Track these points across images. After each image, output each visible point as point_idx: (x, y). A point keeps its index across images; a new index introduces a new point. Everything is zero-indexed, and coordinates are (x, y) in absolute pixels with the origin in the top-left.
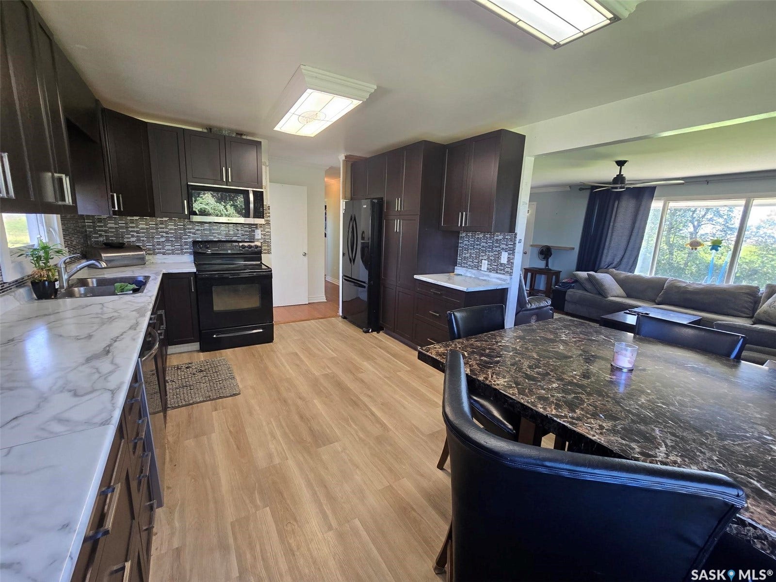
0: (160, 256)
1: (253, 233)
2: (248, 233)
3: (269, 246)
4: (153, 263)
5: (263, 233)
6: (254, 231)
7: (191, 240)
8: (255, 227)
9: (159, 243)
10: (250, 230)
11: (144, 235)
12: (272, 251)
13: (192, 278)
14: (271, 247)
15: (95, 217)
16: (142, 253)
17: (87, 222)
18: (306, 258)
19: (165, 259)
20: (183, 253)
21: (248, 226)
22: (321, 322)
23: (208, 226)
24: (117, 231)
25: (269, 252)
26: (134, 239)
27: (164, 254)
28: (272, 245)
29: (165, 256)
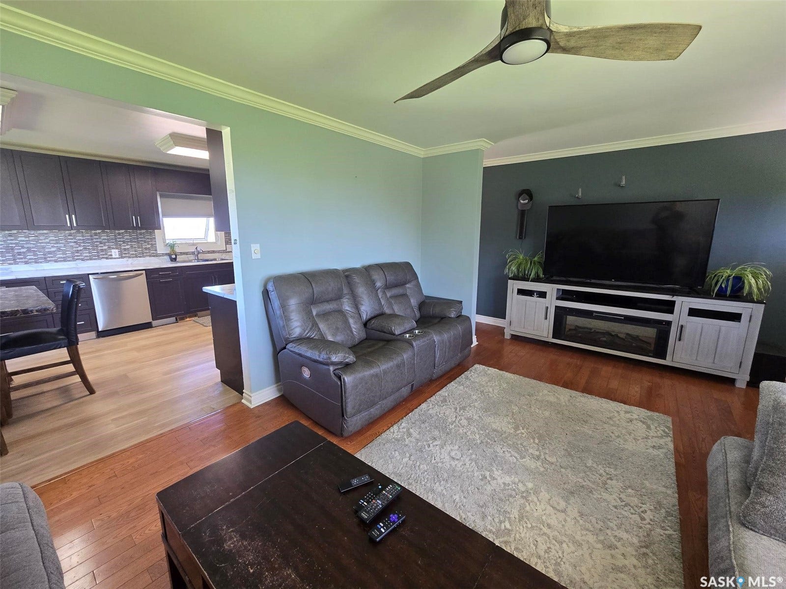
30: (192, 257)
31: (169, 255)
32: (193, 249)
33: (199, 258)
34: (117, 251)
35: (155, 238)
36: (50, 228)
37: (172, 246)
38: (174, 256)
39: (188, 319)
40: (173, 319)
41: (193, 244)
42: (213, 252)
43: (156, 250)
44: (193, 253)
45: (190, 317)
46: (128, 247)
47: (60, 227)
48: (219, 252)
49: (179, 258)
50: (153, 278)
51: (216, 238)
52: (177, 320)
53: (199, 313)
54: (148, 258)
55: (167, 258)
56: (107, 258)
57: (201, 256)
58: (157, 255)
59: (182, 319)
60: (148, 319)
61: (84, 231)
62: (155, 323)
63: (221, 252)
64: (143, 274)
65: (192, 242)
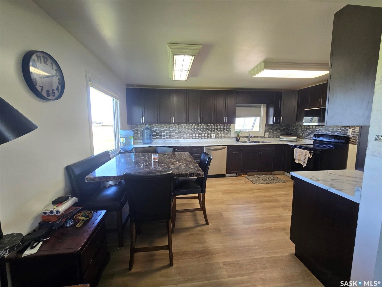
1: (346, 131)
2: (344, 131)
3: (356, 140)
5: (353, 131)
8: (348, 127)
10: (345, 129)
19: (306, 141)
21: (344, 127)
23: (324, 127)
25: (356, 144)
30: (246, 140)
31: (236, 138)
32: (247, 135)
33: (250, 140)
34: (214, 134)
35: (231, 129)
36: (193, 123)
37: (238, 133)
38: (238, 139)
39: (242, 176)
40: (235, 174)
41: (248, 132)
42: (258, 137)
43: (230, 135)
44: (247, 137)
45: (243, 175)
46: (219, 133)
47: (196, 123)
48: (260, 137)
49: (241, 140)
50: (230, 150)
51: (260, 129)
52: (237, 175)
53: (248, 173)
54: (226, 139)
55: (235, 139)
56: (210, 138)
57: (251, 139)
58: (230, 138)
59: (240, 175)
60: (224, 172)
61: (204, 125)
62: (227, 175)
63: (262, 137)
64: (225, 148)
65: (247, 131)
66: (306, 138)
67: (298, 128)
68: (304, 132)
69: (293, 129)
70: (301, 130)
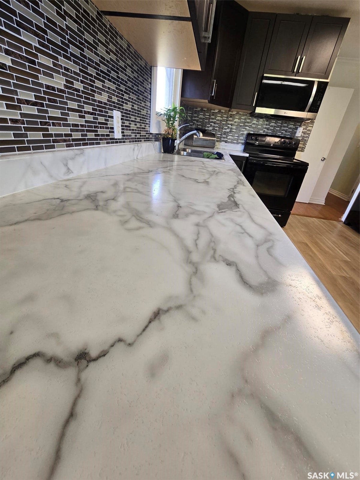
0: (223, 143)
1: (295, 131)
2: (291, 130)
3: (305, 144)
4: (218, 148)
5: (304, 130)
6: (297, 129)
7: (246, 132)
8: (299, 124)
9: (225, 133)
10: (294, 127)
11: (217, 125)
12: (305, 150)
13: (244, 162)
14: (307, 146)
15: (194, 109)
16: (215, 139)
17: (189, 113)
18: (323, 163)
19: (226, 146)
20: (238, 143)
21: (293, 123)
22: (324, 222)
24: (203, 121)
25: (302, 150)
26: (211, 128)
27: (226, 142)
28: (307, 144)
29: (226, 144)
66: (223, 141)
67: (206, 119)
68: (221, 128)
69: (195, 120)
70: (215, 123)
